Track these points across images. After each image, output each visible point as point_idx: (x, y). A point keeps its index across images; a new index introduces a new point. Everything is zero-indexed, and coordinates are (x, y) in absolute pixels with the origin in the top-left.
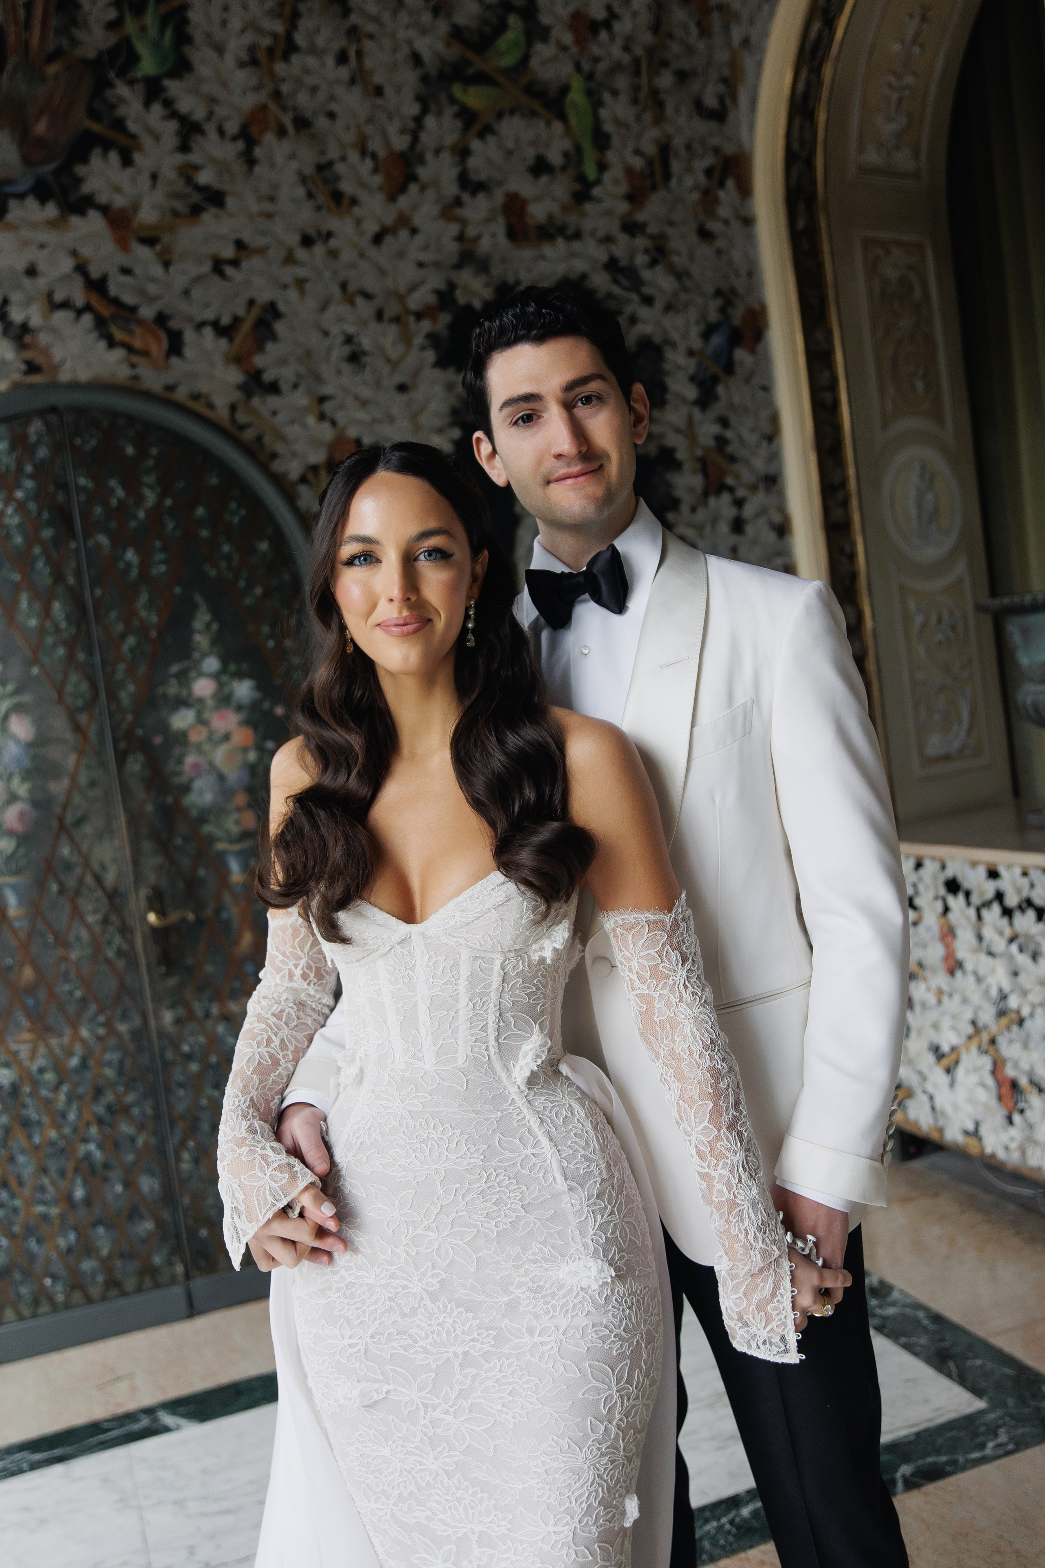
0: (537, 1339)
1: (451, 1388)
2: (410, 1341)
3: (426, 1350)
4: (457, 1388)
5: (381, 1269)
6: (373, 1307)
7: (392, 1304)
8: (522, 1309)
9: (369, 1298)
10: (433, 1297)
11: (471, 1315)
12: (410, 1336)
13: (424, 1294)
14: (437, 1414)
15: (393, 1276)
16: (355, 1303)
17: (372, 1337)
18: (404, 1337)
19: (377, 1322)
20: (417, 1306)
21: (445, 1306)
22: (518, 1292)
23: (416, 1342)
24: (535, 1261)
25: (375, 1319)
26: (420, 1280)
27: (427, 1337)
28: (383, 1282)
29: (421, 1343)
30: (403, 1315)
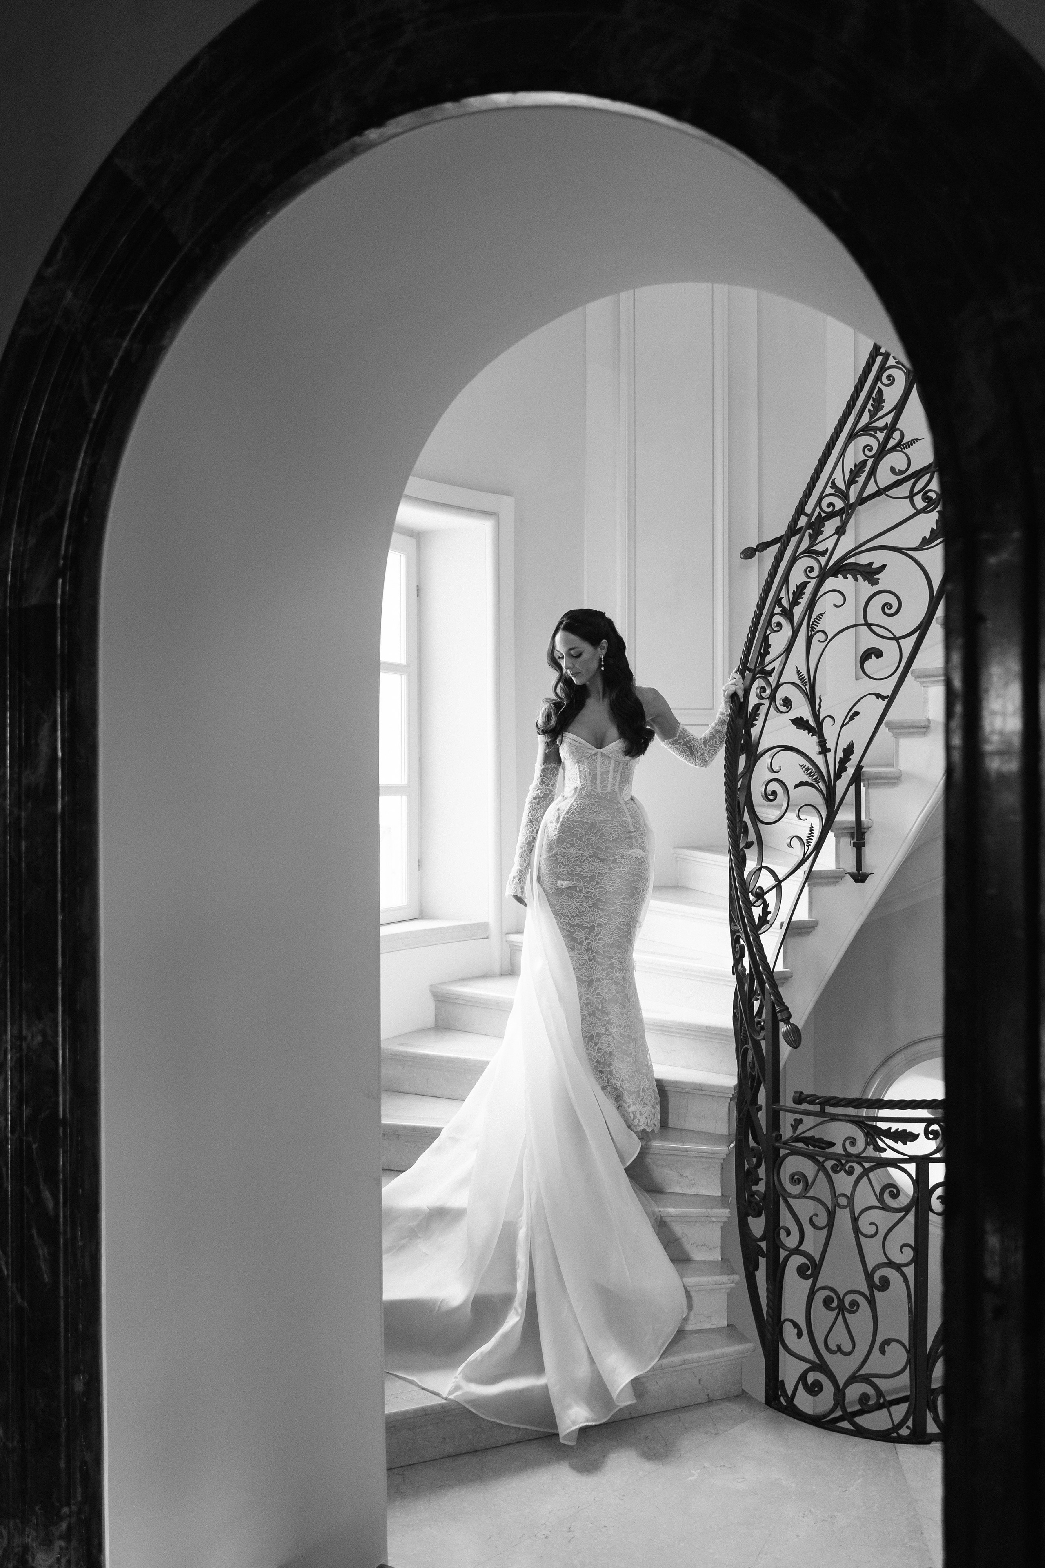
0: (621, 869)
1: (594, 882)
2: (582, 870)
3: (587, 872)
4: (596, 882)
6: (571, 859)
8: (617, 861)
9: (570, 857)
10: (591, 857)
11: (602, 862)
12: (582, 868)
13: (588, 856)
14: (588, 890)
15: (579, 850)
16: (566, 858)
17: (570, 868)
19: (572, 864)
20: (585, 860)
21: (594, 859)
22: (617, 857)
23: (584, 870)
24: (622, 849)
26: (587, 852)
27: (588, 868)
28: (575, 852)
29: (585, 870)
30: (581, 862)
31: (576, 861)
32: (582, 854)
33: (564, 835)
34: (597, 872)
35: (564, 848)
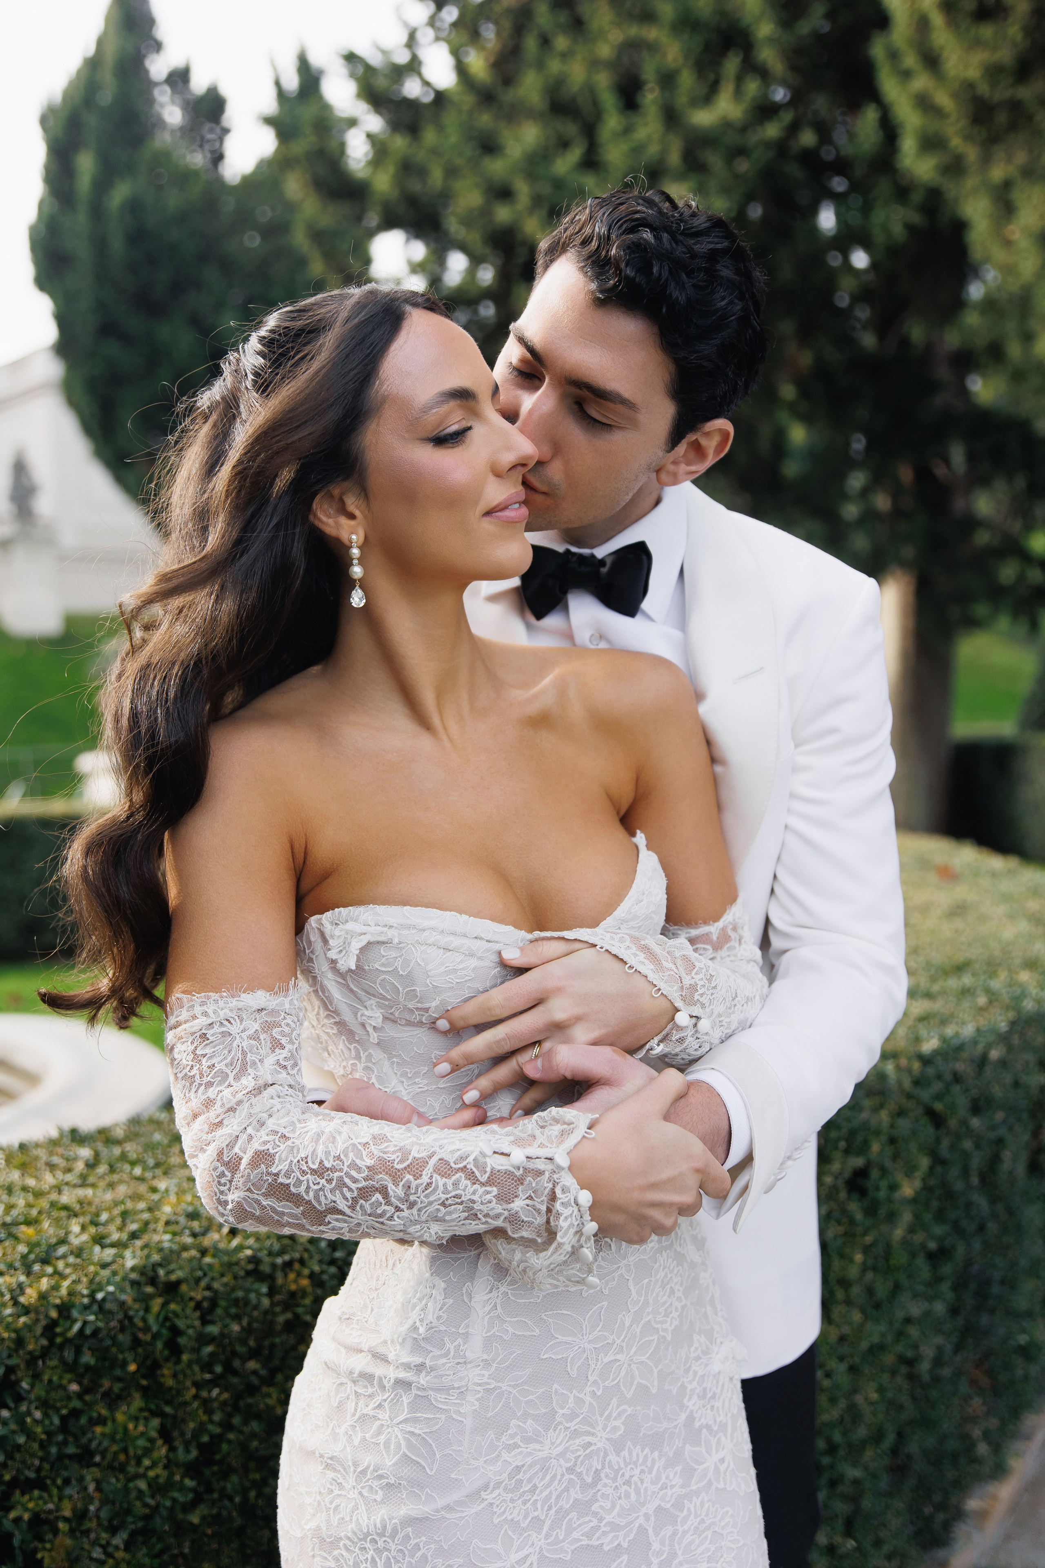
2: (595, 1522)
5: (557, 1432)
6: (547, 1492)
7: (572, 1476)
9: (542, 1479)
12: (595, 1514)
15: (575, 1434)
16: (524, 1492)
17: (547, 1536)
18: (587, 1519)
19: (554, 1509)
20: (599, 1467)
23: (601, 1519)
25: (550, 1508)
27: (614, 1506)
28: (559, 1449)
29: (608, 1518)
31: (567, 1489)
32: (589, 1444)
33: (504, 1386)
34: (650, 1508)
35: (510, 1448)
